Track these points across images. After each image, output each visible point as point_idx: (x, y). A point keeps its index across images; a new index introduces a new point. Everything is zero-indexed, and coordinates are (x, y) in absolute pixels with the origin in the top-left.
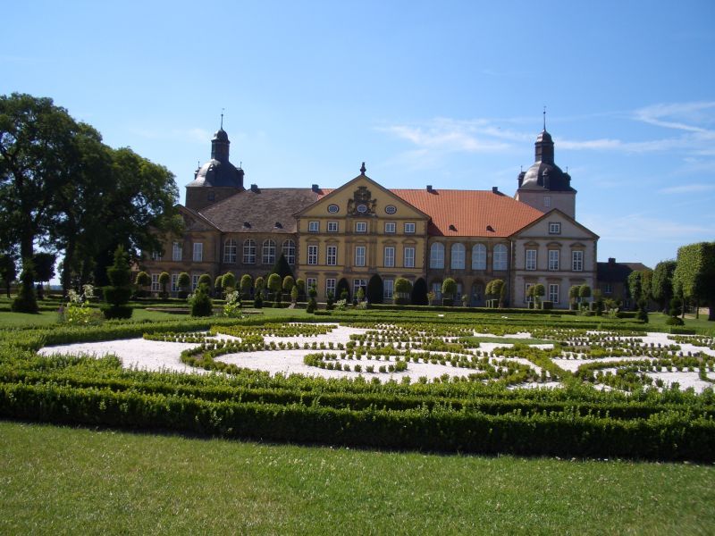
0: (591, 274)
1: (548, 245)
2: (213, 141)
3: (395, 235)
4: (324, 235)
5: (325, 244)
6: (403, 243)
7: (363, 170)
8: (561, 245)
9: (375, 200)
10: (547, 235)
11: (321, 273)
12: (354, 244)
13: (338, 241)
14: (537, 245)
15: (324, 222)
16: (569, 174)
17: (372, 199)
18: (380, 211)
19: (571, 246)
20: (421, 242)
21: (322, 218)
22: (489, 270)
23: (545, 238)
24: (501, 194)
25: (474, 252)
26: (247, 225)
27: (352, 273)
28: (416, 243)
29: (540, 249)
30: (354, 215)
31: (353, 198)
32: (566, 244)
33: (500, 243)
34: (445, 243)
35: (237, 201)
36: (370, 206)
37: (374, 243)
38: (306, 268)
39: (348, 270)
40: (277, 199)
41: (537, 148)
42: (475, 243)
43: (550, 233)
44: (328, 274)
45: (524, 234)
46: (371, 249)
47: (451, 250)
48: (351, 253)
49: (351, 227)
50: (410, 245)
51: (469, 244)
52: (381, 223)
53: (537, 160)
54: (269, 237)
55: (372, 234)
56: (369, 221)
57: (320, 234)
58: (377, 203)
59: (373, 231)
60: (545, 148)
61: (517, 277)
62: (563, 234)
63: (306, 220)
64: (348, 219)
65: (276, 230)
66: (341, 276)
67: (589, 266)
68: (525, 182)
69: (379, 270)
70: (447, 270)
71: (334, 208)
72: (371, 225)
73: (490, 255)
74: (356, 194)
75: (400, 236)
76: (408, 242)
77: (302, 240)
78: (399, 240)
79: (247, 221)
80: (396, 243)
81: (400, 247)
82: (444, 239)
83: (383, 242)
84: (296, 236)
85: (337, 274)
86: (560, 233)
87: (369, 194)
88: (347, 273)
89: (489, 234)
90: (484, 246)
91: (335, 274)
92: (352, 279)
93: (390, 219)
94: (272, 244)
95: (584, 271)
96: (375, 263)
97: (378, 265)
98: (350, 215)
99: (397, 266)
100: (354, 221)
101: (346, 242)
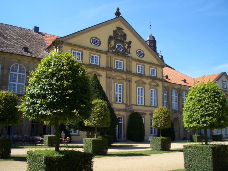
3: (144, 76)
6: (149, 84)
7: (118, 14)
9: (130, 42)
10: (222, 88)
12: (113, 81)
15: (86, 53)
17: (127, 40)
18: (133, 53)
21: (85, 48)
28: (158, 86)
30: (113, 51)
31: (112, 36)
34: (167, 88)
36: (126, 47)
37: (130, 81)
46: (127, 87)
49: (111, 63)
50: (154, 87)
51: (181, 91)
52: (134, 64)
55: (127, 72)
56: (125, 60)
59: (129, 70)
64: (109, 55)
69: (134, 107)
71: (95, 41)
72: (127, 64)
74: (115, 33)
75: (147, 77)
76: (153, 84)
78: (147, 81)
80: (145, 83)
81: (147, 87)
83: (136, 82)
86: (226, 88)
87: (125, 36)
93: (141, 61)
96: (130, 101)
97: (133, 103)
98: (111, 51)
99: (146, 105)
100: (114, 57)
101: (107, 77)
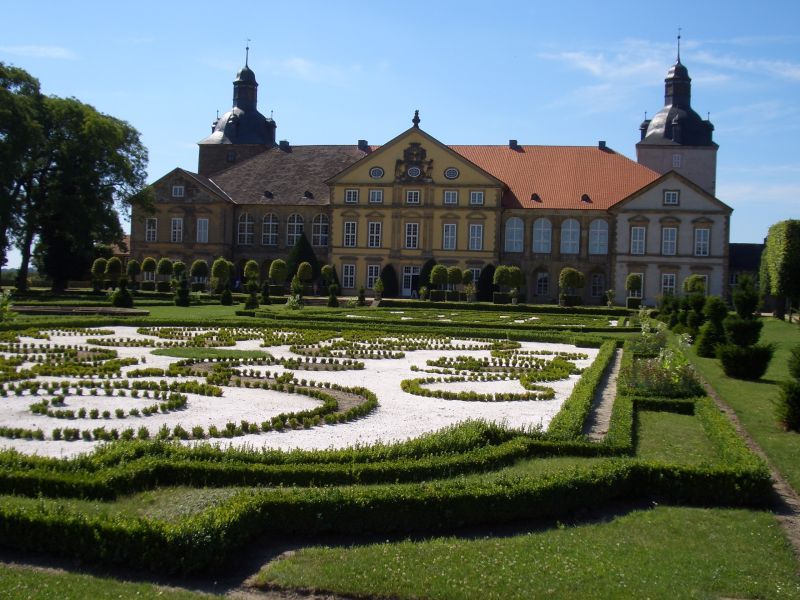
0: (721, 261)
1: (661, 221)
2: (235, 83)
3: (457, 207)
4: (365, 207)
5: (366, 219)
6: (468, 217)
7: (416, 120)
8: (679, 221)
9: (432, 161)
10: (660, 206)
11: (361, 258)
12: (403, 220)
13: (382, 216)
14: (648, 221)
15: (365, 190)
16: (712, 122)
17: (428, 159)
18: (438, 175)
19: (694, 222)
20: (492, 216)
21: (362, 185)
22: (584, 254)
23: (657, 211)
24: (610, 151)
25: (563, 230)
26: (269, 195)
27: (401, 257)
28: (485, 218)
29: (650, 225)
30: (404, 180)
31: (402, 159)
32: (687, 219)
33: (599, 217)
34: (524, 218)
35: (260, 163)
36: (425, 169)
37: (430, 217)
38: (341, 251)
39: (396, 254)
40: (311, 160)
41: (667, 86)
42: (565, 218)
43: (664, 205)
44: (369, 259)
45: (629, 205)
46: (425, 226)
47: (532, 227)
48: (399, 231)
49: (400, 197)
50: (477, 221)
51: (557, 219)
52: (438, 192)
53: (667, 103)
54: (296, 211)
55: (427, 206)
56: (423, 189)
57: (359, 206)
58: (435, 165)
59: (429, 201)
60: (679, 86)
61: (618, 265)
62: (682, 206)
63: (341, 189)
64: (396, 186)
65: (305, 201)
66: (386, 261)
67: (719, 250)
68: (649, 133)
69: (436, 253)
70: (527, 254)
71: (378, 171)
72: (426, 195)
73: (584, 233)
74: (407, 153)
75: (463, 208)
76: (473, 216)
77: (336, 214)
78: (463, 214)
79: (269, 188)
80: (458, 217)
81: (463, 222)
82: (522, 212)
83: (442, 217)
84: (329, 209)
85: (382, 260)
86: (678, 205)
87: (423, 153)
88: (394, 257)
89: (585, 205)
90: (576, 222)
91: (379, 259)
92: (400, 267)
93: (450, 186)
94: (299, 219)
95: (710, 257)
96: (431, 245)
97: (434, 247)
98: (398, 181)
99: (459, 248)
100: (404, 189)
101: (393, 217)
